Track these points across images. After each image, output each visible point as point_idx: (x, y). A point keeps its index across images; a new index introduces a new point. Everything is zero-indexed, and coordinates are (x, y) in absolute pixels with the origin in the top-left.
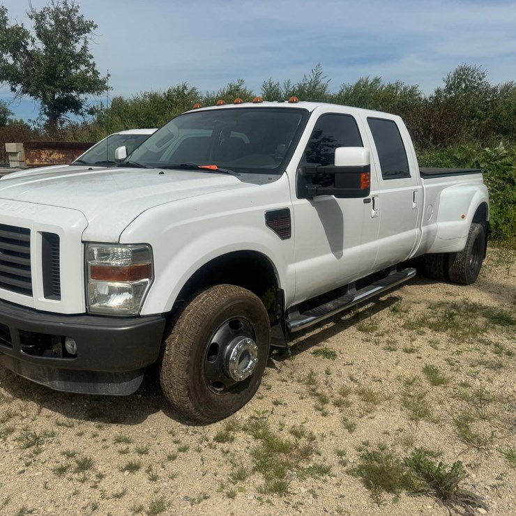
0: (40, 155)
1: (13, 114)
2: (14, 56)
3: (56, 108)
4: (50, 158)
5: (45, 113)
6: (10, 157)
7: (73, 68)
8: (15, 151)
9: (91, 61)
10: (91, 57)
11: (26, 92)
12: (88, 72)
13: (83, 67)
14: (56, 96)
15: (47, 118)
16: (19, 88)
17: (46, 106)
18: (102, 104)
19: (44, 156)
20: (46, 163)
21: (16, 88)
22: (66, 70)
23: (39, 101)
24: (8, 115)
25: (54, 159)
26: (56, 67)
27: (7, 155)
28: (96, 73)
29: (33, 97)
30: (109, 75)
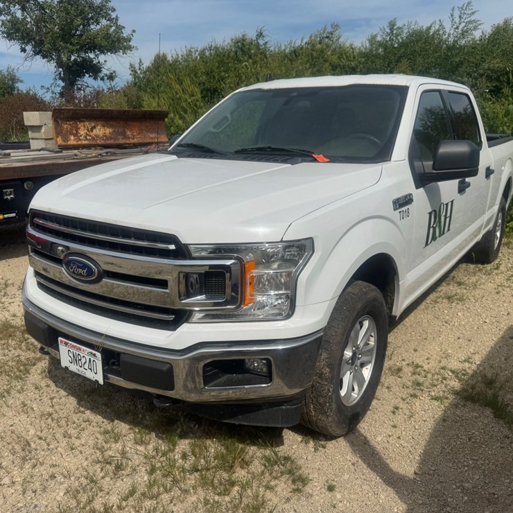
0: (77, 129)
1: (21, 81)
2: (23, 9)
3: (73, 73)
4: (92, 134)
5: (60, 78)
6: (30, 133)
7: (93, 23)
8: (38, 123)
9: (113, 15)
10: (114, 10)
11: (38, 54)
12: (111, 27)
13: (104, 22)
14: (73, 58)
15: (62, 84)
16: (29, 48)
17: (61, 69)
18: (141, 62)
19: (82, 132)
20: (86, 142)
21: (27, 48)
22: (84, 26)
23: (53, 65)
24: (17, 83)
25: (96, 136)
26: (72, 21)
27: (24, 129)
28: (120, 28)
29: (46, 60)
30: (134, 31)
